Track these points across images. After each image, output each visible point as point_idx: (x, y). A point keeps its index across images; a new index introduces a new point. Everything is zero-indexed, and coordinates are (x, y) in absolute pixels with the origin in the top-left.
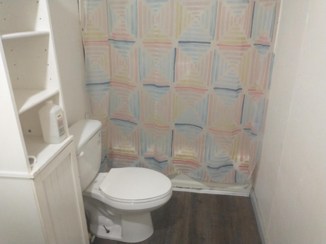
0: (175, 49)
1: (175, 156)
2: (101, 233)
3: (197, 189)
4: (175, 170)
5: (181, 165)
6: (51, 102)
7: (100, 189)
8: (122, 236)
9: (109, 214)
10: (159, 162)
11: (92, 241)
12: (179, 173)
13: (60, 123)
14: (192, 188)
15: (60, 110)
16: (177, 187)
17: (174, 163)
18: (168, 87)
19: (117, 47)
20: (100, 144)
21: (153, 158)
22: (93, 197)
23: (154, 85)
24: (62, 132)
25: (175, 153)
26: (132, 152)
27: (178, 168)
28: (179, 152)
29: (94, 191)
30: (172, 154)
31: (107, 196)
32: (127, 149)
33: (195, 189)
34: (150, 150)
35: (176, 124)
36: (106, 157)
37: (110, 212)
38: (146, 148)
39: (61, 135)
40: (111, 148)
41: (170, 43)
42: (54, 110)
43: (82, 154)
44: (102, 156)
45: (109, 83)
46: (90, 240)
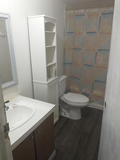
0: (96, 52)
1: (93, 93)
2: (63, 114)
3: (102, 108)
4: (93, 99)
5: (96, 97)
6: (54, 65)
7: (64, 98)
8: (70, 116)
9: (66, 108)
10: (87, 95)
11: (60, 116)
12: (94, 100)
13: (55, 72)
14: (100, 108)
15: (56, 68)
16: (93, 106)
17: (93, 96)
18: (93, 66)
19: (76, 51)
20: (66, 84)
21: (85, 93)
22: (62, 100)
23: (87, 65)
24: (55, 74)
25: (94, 92)
26: (77, 90)
27: (94, 99)
28: (95, 92)
29: (62, 98)
30: (92, 92)
31: (66, 100)
32: (75, 89)
33: (101, 108)
34: (84, 90)
35: (95, 81)
36: (67, 90)
37: (66, 107)
38: (82, 89)
39: (55, 76)
40: (69, 88)
41: (95, 50)
42: (54, 68)
43: (60, 84)
44: (66, 89)
45: (71, 63)
46: (59, 115)
